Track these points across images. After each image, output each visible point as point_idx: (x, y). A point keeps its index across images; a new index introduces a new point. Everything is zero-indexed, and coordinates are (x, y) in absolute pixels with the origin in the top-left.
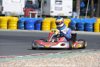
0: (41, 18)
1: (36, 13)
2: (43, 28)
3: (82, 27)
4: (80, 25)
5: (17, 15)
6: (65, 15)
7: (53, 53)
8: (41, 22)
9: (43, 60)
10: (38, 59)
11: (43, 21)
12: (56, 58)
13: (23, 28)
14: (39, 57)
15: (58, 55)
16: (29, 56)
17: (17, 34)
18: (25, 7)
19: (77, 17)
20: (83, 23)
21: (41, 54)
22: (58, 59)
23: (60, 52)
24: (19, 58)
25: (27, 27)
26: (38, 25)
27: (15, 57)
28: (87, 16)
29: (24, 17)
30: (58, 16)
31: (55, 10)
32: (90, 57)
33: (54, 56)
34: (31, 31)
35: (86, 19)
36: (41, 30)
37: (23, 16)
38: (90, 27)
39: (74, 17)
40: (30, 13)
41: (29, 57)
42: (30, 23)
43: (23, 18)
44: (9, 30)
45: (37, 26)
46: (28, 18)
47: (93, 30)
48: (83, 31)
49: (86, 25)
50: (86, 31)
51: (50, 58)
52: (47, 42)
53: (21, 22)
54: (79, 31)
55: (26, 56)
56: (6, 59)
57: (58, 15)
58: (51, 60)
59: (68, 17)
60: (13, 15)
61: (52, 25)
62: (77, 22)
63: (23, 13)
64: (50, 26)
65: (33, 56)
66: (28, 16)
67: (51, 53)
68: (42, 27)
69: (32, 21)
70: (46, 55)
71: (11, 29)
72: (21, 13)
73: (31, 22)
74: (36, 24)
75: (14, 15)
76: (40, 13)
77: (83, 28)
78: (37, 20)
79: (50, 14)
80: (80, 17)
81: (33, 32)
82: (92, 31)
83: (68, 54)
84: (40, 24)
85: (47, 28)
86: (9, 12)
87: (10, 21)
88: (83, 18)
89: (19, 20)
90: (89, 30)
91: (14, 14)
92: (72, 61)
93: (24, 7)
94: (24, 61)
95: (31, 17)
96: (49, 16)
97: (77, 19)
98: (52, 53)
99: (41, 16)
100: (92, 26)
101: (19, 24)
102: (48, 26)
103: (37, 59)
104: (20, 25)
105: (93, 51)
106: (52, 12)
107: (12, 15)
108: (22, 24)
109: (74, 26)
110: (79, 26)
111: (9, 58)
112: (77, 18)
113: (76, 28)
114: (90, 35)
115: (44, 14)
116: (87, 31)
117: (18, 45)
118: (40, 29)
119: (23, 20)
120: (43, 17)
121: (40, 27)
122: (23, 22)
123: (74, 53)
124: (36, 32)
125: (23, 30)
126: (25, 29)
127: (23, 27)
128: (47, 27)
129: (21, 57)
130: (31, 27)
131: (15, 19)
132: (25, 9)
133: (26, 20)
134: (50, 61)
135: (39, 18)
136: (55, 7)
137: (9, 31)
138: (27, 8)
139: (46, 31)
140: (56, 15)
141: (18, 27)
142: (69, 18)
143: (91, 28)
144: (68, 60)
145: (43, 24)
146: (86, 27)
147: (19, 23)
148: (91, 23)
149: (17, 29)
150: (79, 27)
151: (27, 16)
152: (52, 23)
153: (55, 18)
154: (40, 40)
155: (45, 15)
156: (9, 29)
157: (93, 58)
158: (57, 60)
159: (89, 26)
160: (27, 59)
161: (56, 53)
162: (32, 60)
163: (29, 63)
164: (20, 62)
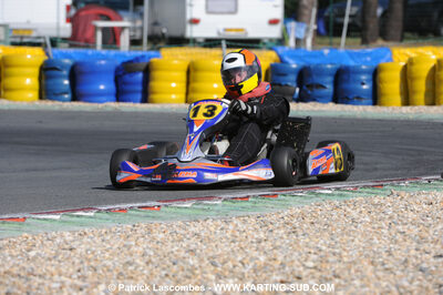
0: (144, 50)
1: (123, 29)
2: (154, 93)
4: (315, 77)
5: (39, 38)
6: (252, 35)
7: (194, 202)
8: (142, 65)
9: (150, 231)
10: (130, 226)
11: (154, 60)
12: (205, 220)
13: (66, 93)
14: (134, 218)
15: (216, 208)
16: (92, 214)
17: (41, 122)
18: (75, 3)
19: (305, 40)
20: (329, 66)
21: (144, 204)
22: (217, 226)
23: (224, 196)
24: (48, 223)
25: (82, 89)
26: (133, 80)
27: (28, 221)
28: (348, 35)
29: (71, 46)
30: (221, 37)
31: (209, 12)
32: (355, 214)
33: (197, 212)
34: (100, 106)
35: (345, 51)
36: (145, 100)
37: (64, 40)
38: (359, 86)
39: (292, 43)
40: (96, 28)
41: (91, 217)
42: (95, 72)
43: (64, 51)
44: (4, 103)
45: (125, 83)
46: (90, 52)
47: (376, 98)
48: (331, 104)
49: (341, 76)
50: (342, 103)
51: (180, 222)
53: (58, 67)
54: (312, 103)
55: (78, 216)
57: (219, 33)
58: (185, 229)
59: (266, 41)
60: (22, 37)
61: (195, 81)
62: (302, 64)
63: (66, 30)
64: (184, 85)
65: (106, 216)
66: (87, 41)
67: (184, 200)
68: (150, 90)
69: (103, 62)
70: (163, 209)
71: (14, 100)
72: (58, 28)
73: (101, 65)
74: (124, 74)
75: (25, 40)
76: (142, 28)
77: (329, 88)
78: (126, 60)
79: (184, 28)
80: (319, 40)
81: (109, 109)
82: (370, 101)
83: (261, 203)
84: (140, 76)
85: (173, 91)
86: (5, 26)
87: (7, 66)
88: (331, 44)
89: (46, 58)
90: (358, 98)
91: (26, 34)
92: (276, 231)
94: (67, 234)
95: (103, 48)
96: (180, 41)
97: (305, 50)
98: (189, 199)
99: (145, 40)
100: (368, 81)
101: (48, 78)
102: (174, 85)
103: (125, 226)
104: (51, 82)
105: (368, 187)
106: (195, 21)
107: (18, 40)
108: (63, 77)
109: (291, 81)
110: (310, 82)
111: (4, 223)
112: (303, 48)
113: (297, 90)
114: (358, 120)
115: (157, 30)
116: (347, 103)
117: (44, 170)
118: (139, 96)
119: (67, 61)
120: (155, 44)
121: (140, 88)
122: (64, 67)
123: (288, 198)
124: (124, 110)
125: (64, 101)
126: (75, 98)
127: (68, 88)
128: (171, 88)
129: (55, 220)
130: (102, 87)
131: (29, 57)
132: (73, 12)
133: (78, 59)
134: (182, 232)
135: (133, 47)
137: (6, 108)
138: (82, 5)
139: (167, 107)
140: (213, 35)
141: (45, 92)
142: (270, 45)
143: (365, 87)
144: (257, 226)
145: (156, 74)
146: (345, 86)
147: (47, 71)
148: (364, 67)
149: (41, 97)
150: (310, 86)
151: (82, 43)
152: (192, 71)
153: (205, 46)
155: (163, 34)
156: (5, 98)
157: (368, 219)
158: (212, 229)
159: (355, 81)
160: (81, 229)
161: (210, 198)
162: (104, 231)
163: (89, 243)
164: (53, 239)
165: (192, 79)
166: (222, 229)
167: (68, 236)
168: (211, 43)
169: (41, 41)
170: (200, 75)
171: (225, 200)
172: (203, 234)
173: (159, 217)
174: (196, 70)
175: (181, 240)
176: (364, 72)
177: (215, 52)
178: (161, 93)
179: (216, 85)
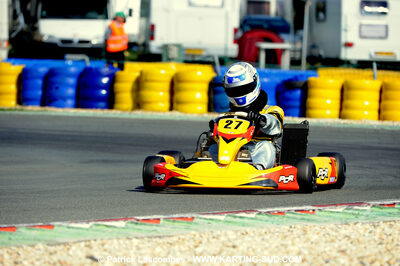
0: (302, 69)
1: (283, 51)
2: (311, 108)
5: (209, 56)
7: (345, 207)
8: (300, 82)
9: (305, 232)
10: (287, 228)
11: (311, 79)
12: (355, 224)
14: (290, 220)
15: (365, 213)
16: (253, 215)
18: (242, 26)
21: (300, 208)
22: (366, 229)
23: (372, 203)
24: (213, 223)
26: (292, 97)
27: (196, 220)
31: (362, 37)
33: (348, 216)
36: (303, 114)
37: (231, 59)
40: (258, 49)
41: (252, 219)
44: (176, 115)
45: (285, 99)
51: (332, 225)
55: (241, 217)
56: (163, 226)
57: (371, 56)
58: (336, 231)
60: (193, 56)
61: (348, 98)
63: (233, 50)
64: (338, 101)
65: (266, 217)
67: (336, 205)
68: (308, 105)
69: (265, 80)
70: (317, 212)
71: (186, 113)
72: (226, 49)
74: (285, 91)
75: (197, 59)
76: (301, 51)
78: (286, 78)
79: (339, 51)
84: (298, 93)
85: (327, 107)
86: (179, 46)
87: (179, 81)
89: (215, 75)
91: (197, 53)
93: (236, 24)
94: (230, 233)
95: (266, 67)
96: (336, 62)
98: (341, 204)
99: (304, 61)
101: (216, 92)
103: (283, 227)
104: (218, 97)
106: (349, 45)
107: (190, 59)
111: (174, 221)
115: (315, 52)
118: (297, 111)
120: (313, 64)
121: (297, 104)
128: (326, 104)
129: (220, 220)
131: (199, 73)
132: (240, 34)
134: (334, 234)
135: (294, 67)
136: (361, 26)
137: (178, 119)
138: (247, 28)
139: (322, 121)
140: (365, 57)
141: (212, 106)
145: (312, 91)
147: (215, 87)
149: (210, 110)
152: (345, 89)
153: (358, 68)
155: (320, 56)
156: (177, 110)
158: (362, 232)
160: (243, 228)
161: (360, 204)
162: (264, 231)
163: (249, 242)
164: (217, 237)
165: (345, 97)
166: (370, 232)
167: (232, 235)
168: (364, 65)
169: (210, 59)
170: (353, 93)
171: (374, 206)
172: (352, 237)
173: (313, 220)
174: (349, 88)
175: (332, 241)
177: (367, 73)
178: (317, 109)
179: (367, 103)
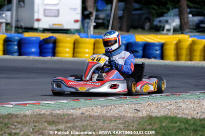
2: (58, 53)
3: (138, 52)
4: (134, 47)
8: (52, 40)
13: (16, 52)
25: (24, 50)
26: (48, 47)
38: (155, 52)
42: (30, 43)
45: (45, 49)
47: (162, 57)
49: (146, 47)
52: (82, 80)
53: (13, 40)
61: (78, 48)
62: (128, 41)
64: (72, 49)
68: (56, 51)
69: (34, 39)
73: (33, 40)
74: (44, 44)
77: (141, 53)
84: (51, 45)
85: (67, 52)
90: (154, 57)
100: (159, 49)
101: (7, 45)
102: (67, 50)
104: (9, 47)
108: (14, 45)
110: (132, 49)
119: (17, 38)
121: (51, 51)
122: (15, 40)
126: (20, 54)
127: (16, 50)
130: (33, 50)
141: (7, 52)
143: (157, 52)
145: (59, 44)
146: (148, 52)
147: (7, 42)
148: (157, 43)
149: (4, 54)
154: (71, 76)
159: (153, 49)
165: (76, 47)
170: (80, 45)
174: (78, 43)
176: (157, 45)
178: (62, 53)
179: (87, 50)
